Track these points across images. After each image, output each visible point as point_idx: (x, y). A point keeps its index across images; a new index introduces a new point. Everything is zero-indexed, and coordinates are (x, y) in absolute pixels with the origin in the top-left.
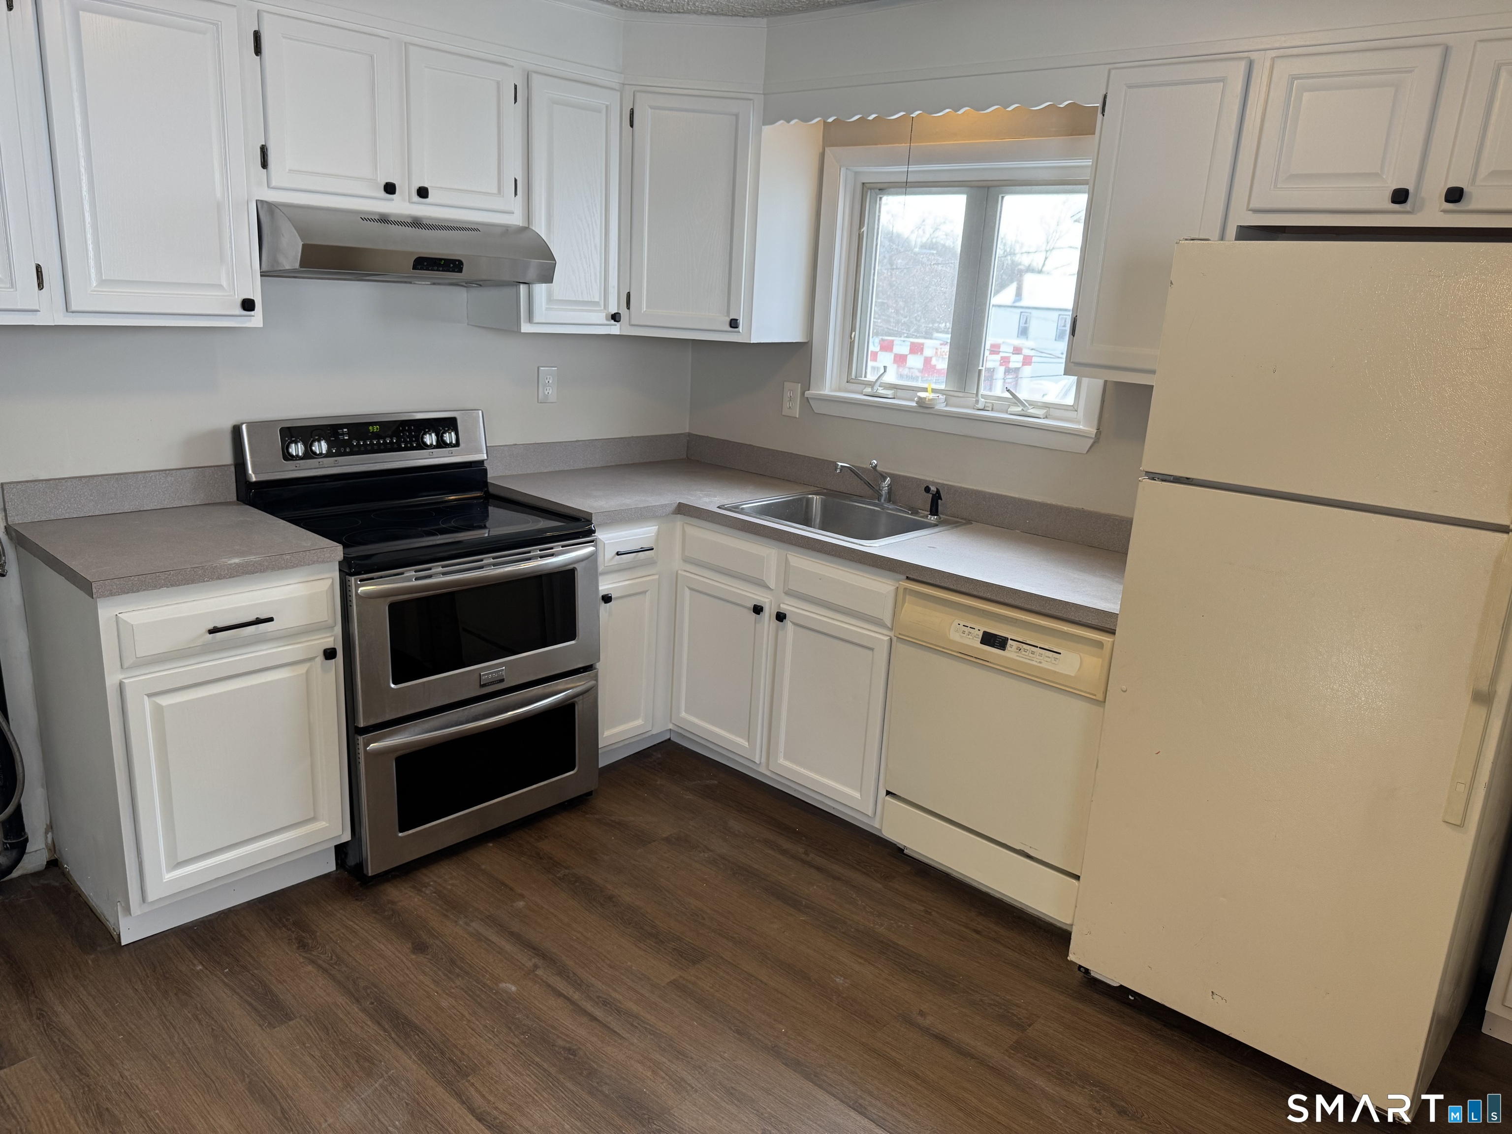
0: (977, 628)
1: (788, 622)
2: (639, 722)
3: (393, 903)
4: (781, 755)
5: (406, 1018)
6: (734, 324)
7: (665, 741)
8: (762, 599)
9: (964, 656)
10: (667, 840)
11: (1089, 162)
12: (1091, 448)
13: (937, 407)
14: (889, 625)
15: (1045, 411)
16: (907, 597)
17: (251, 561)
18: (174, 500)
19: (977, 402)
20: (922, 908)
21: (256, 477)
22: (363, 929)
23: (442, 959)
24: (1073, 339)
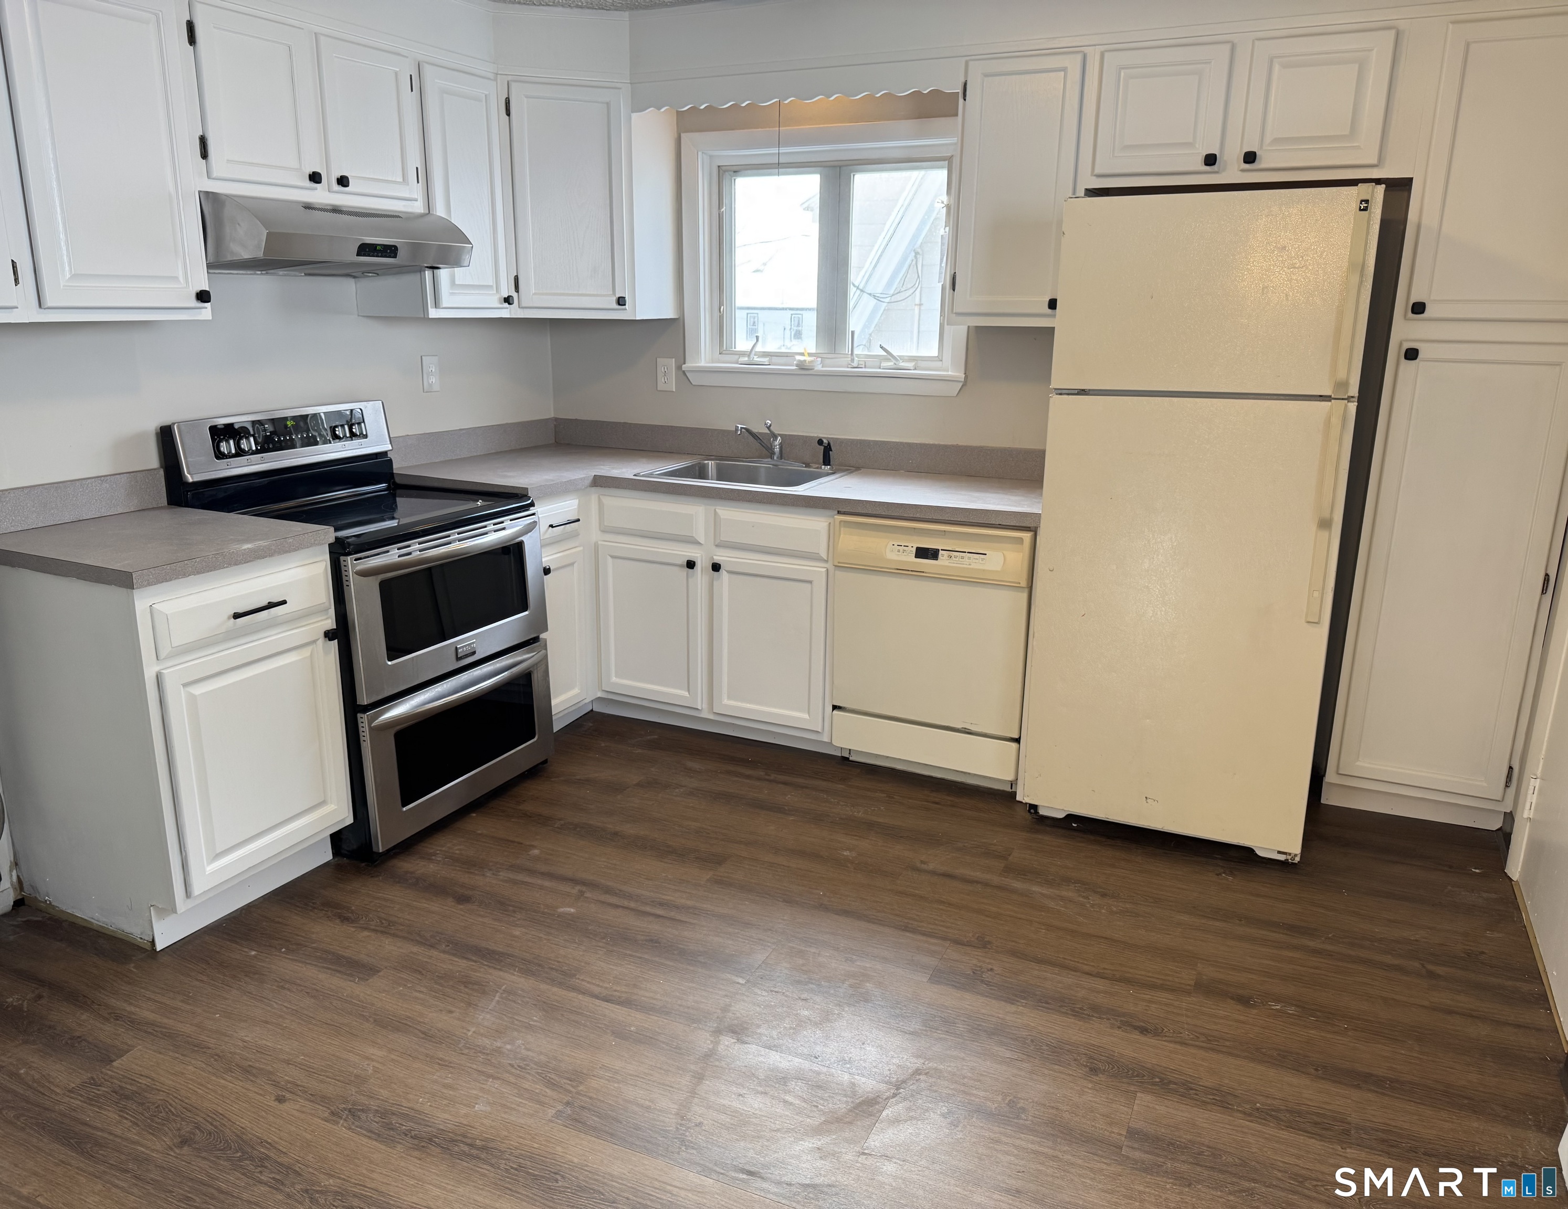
0: (910, 545)
1: (723, 571)
2: (576, 691)
3: (412, 873)
4: (725, 696)
5: (487, 949)
6: (621, 301)
7: (588, 712)
8: (693, 555)
9: (901, 572)
10: (639, 785)
11: (954, 140)
12: (960, 389)
13: (816, 369)
14: (825, 556)
15: (914, 363)
16: (842, 529)
17: (260, 546)
18: (111, 508)
19: (853, 360)
20: (885, 795)
21: (192, 478)
22: (397, 896)
23: (489, 903)
24: (953, 295)
